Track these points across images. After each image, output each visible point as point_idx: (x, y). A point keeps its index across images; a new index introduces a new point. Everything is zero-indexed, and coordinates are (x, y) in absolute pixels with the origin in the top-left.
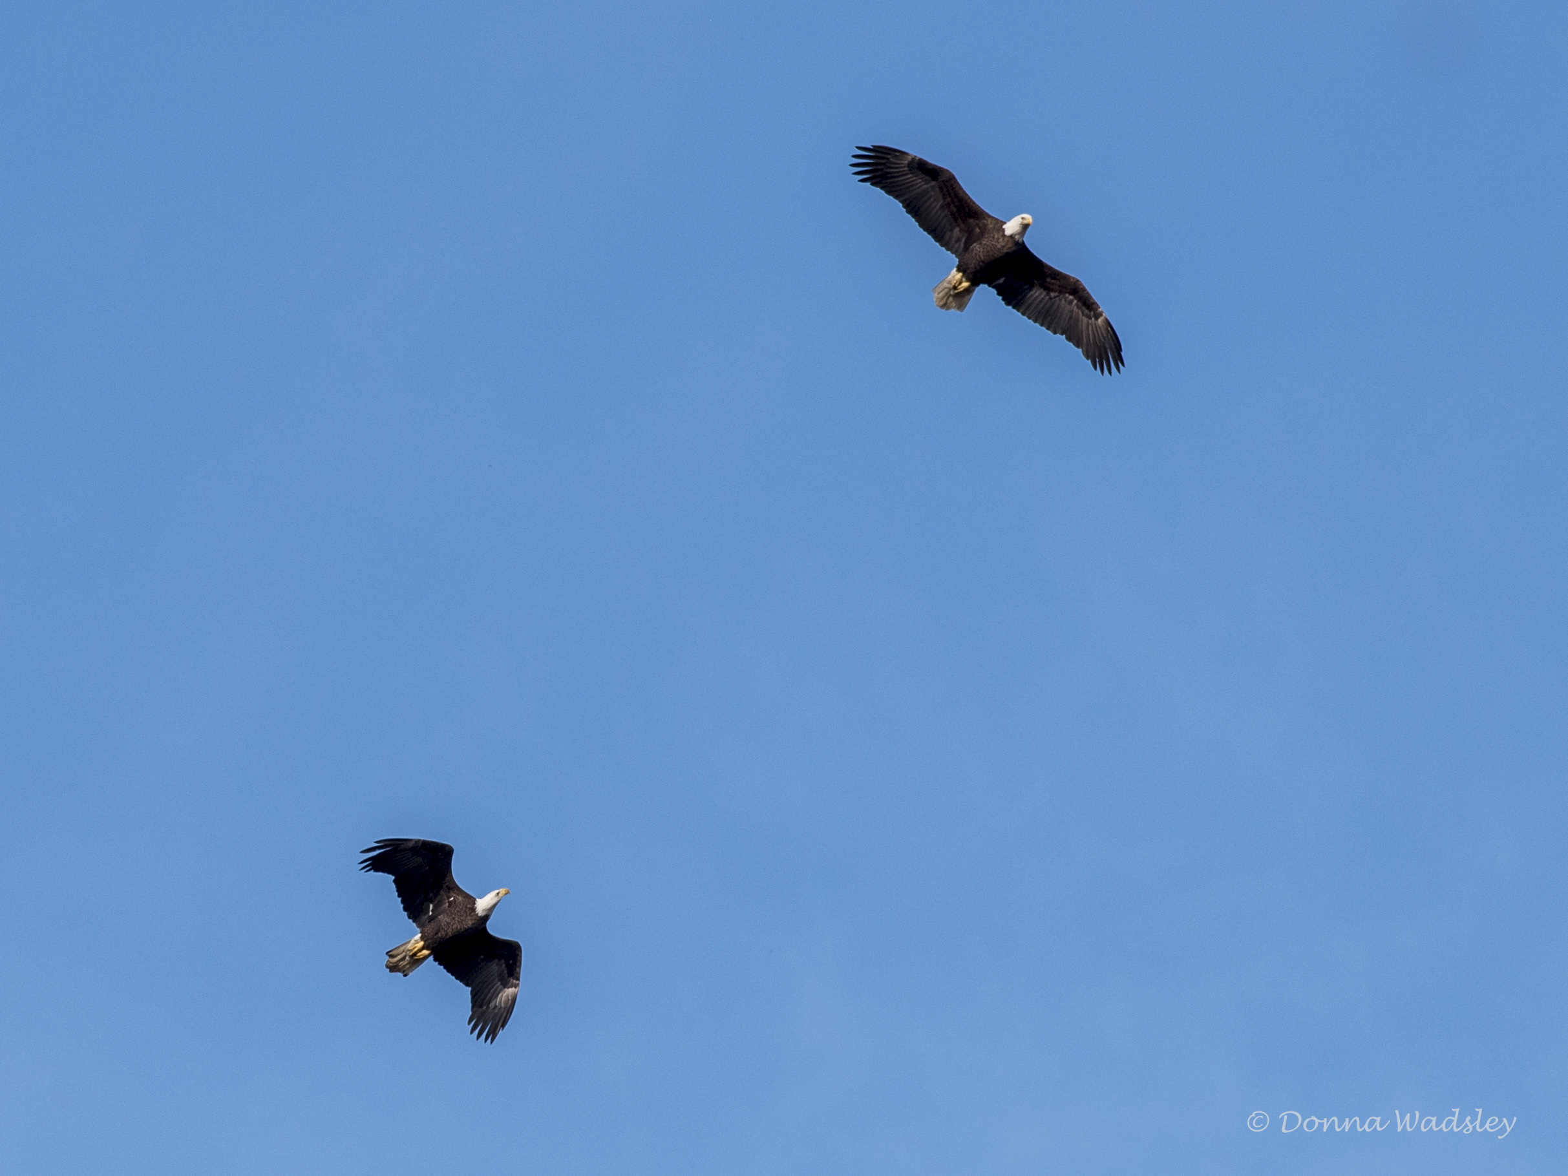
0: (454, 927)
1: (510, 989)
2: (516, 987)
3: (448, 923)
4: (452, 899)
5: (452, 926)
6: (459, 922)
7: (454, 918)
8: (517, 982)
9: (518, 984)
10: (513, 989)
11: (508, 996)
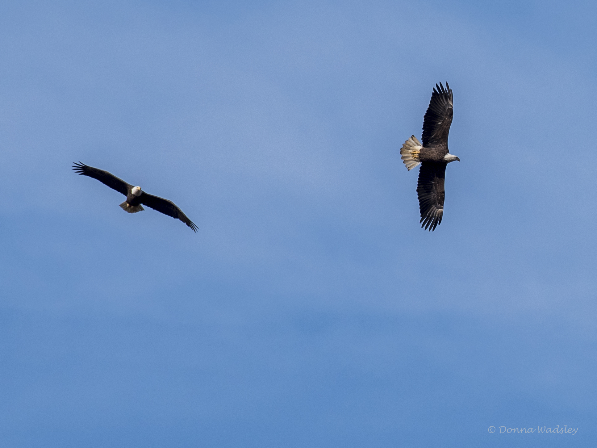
0: (434, 155)
1: (440, 209)
2: (442, 209)
3: (433, 151)
4: (442, 145)
5: (434, 154)
6: (437, 154)
7: (436, 152)
8: (442, 206)
9: (443, 207)
10: (441, 209)
11: (439, 212)
